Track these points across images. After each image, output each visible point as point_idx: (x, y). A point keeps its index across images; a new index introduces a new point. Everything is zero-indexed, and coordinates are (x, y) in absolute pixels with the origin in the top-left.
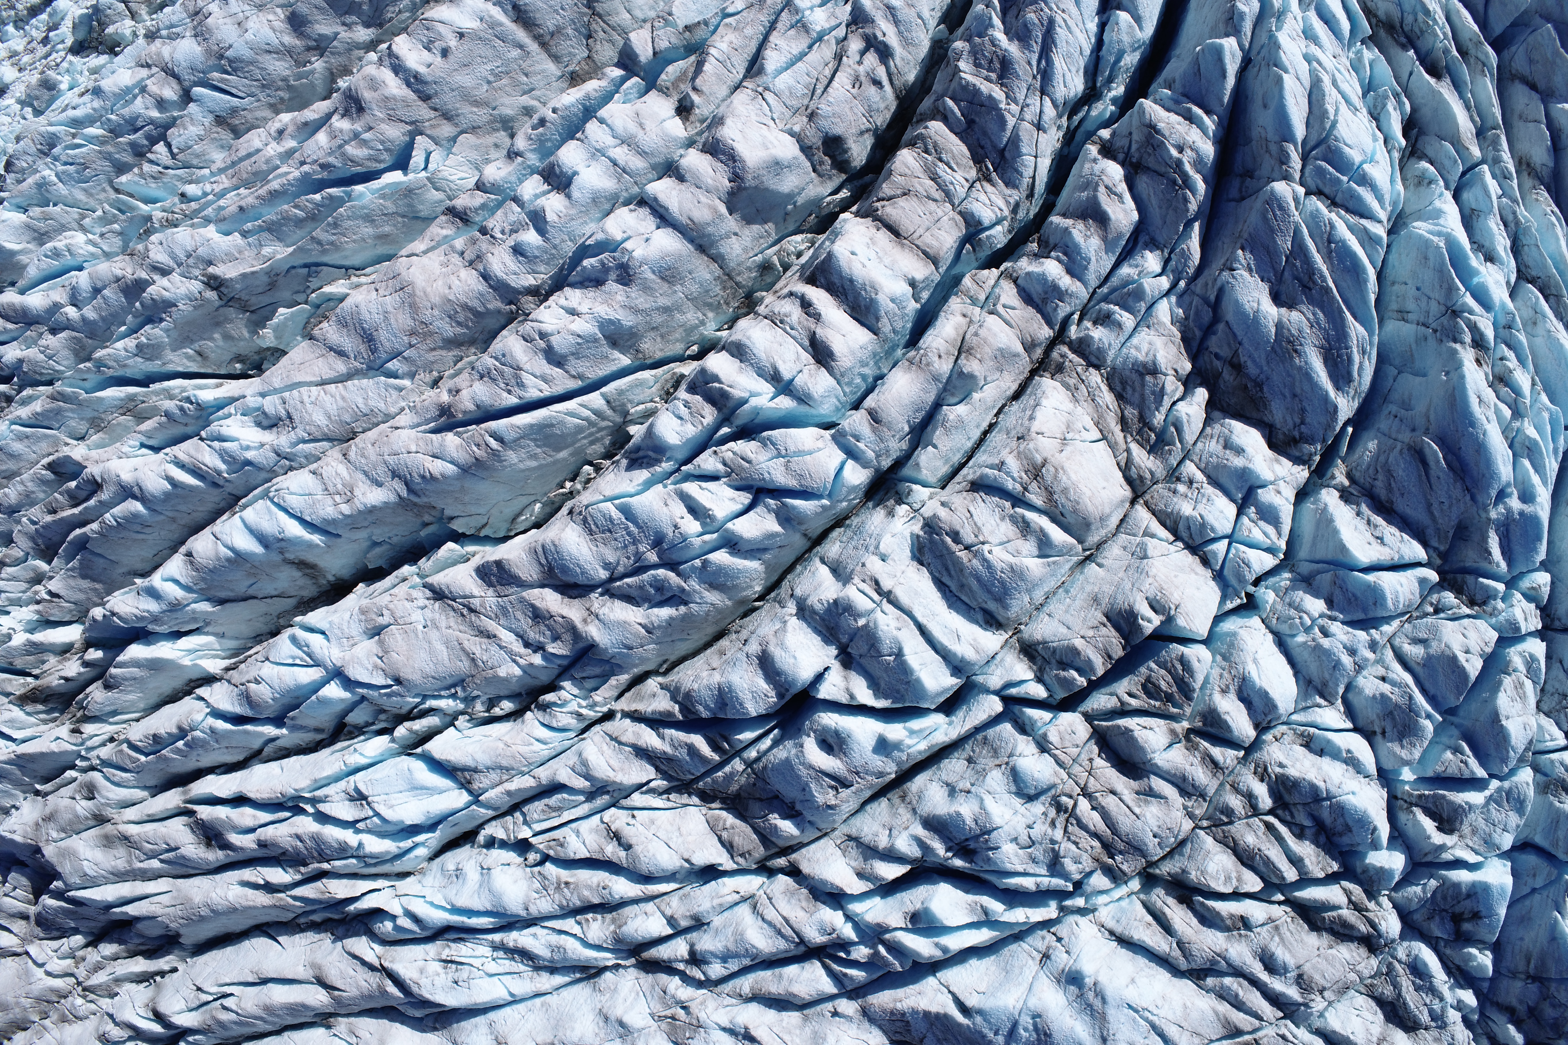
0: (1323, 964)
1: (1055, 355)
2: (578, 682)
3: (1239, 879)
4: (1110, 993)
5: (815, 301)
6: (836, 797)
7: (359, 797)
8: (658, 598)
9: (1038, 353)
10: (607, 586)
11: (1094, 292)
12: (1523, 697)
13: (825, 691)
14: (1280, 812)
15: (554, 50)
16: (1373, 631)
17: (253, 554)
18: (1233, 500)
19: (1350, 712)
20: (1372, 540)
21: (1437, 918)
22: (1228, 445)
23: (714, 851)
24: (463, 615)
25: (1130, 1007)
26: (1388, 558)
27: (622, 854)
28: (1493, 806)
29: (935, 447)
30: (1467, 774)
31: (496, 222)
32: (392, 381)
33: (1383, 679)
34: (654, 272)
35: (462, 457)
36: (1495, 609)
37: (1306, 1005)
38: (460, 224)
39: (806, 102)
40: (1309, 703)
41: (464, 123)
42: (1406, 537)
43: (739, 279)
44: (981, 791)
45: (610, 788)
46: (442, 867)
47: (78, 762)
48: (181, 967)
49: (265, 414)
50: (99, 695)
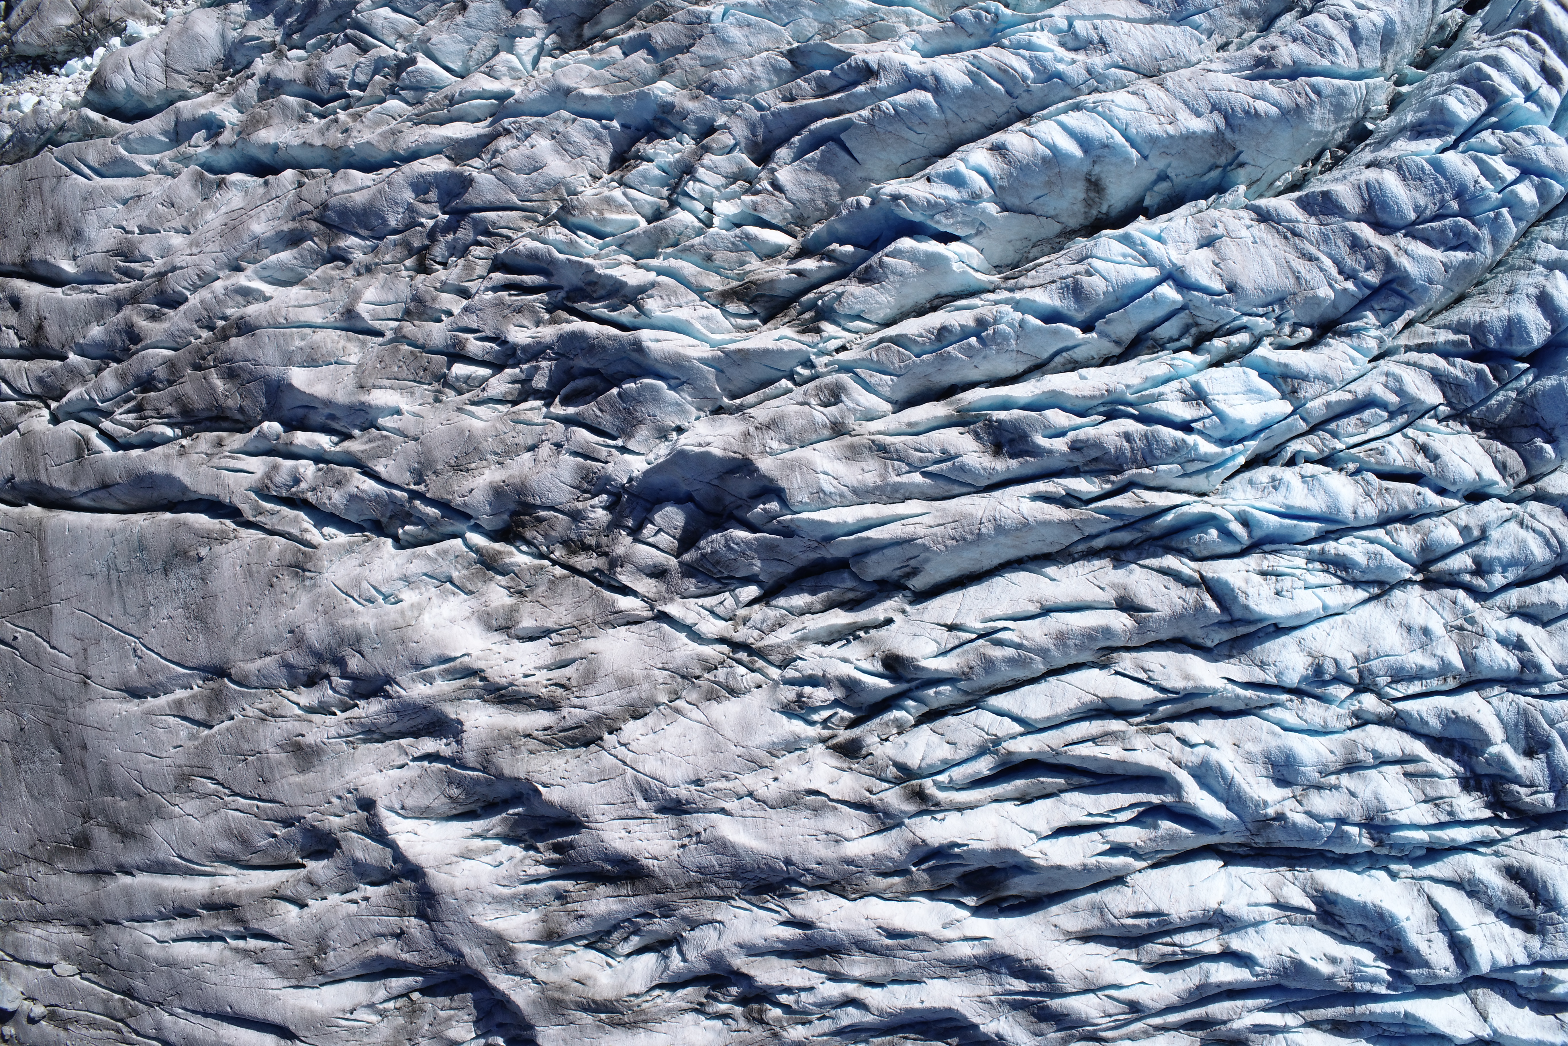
8: (1455, 243)
35: (1285, 100)
45: (1409, 408)
46: (1251, 482)
47: (799, 369)
48: (898, 618)
49: (1075, 34)
50: (853, 288)
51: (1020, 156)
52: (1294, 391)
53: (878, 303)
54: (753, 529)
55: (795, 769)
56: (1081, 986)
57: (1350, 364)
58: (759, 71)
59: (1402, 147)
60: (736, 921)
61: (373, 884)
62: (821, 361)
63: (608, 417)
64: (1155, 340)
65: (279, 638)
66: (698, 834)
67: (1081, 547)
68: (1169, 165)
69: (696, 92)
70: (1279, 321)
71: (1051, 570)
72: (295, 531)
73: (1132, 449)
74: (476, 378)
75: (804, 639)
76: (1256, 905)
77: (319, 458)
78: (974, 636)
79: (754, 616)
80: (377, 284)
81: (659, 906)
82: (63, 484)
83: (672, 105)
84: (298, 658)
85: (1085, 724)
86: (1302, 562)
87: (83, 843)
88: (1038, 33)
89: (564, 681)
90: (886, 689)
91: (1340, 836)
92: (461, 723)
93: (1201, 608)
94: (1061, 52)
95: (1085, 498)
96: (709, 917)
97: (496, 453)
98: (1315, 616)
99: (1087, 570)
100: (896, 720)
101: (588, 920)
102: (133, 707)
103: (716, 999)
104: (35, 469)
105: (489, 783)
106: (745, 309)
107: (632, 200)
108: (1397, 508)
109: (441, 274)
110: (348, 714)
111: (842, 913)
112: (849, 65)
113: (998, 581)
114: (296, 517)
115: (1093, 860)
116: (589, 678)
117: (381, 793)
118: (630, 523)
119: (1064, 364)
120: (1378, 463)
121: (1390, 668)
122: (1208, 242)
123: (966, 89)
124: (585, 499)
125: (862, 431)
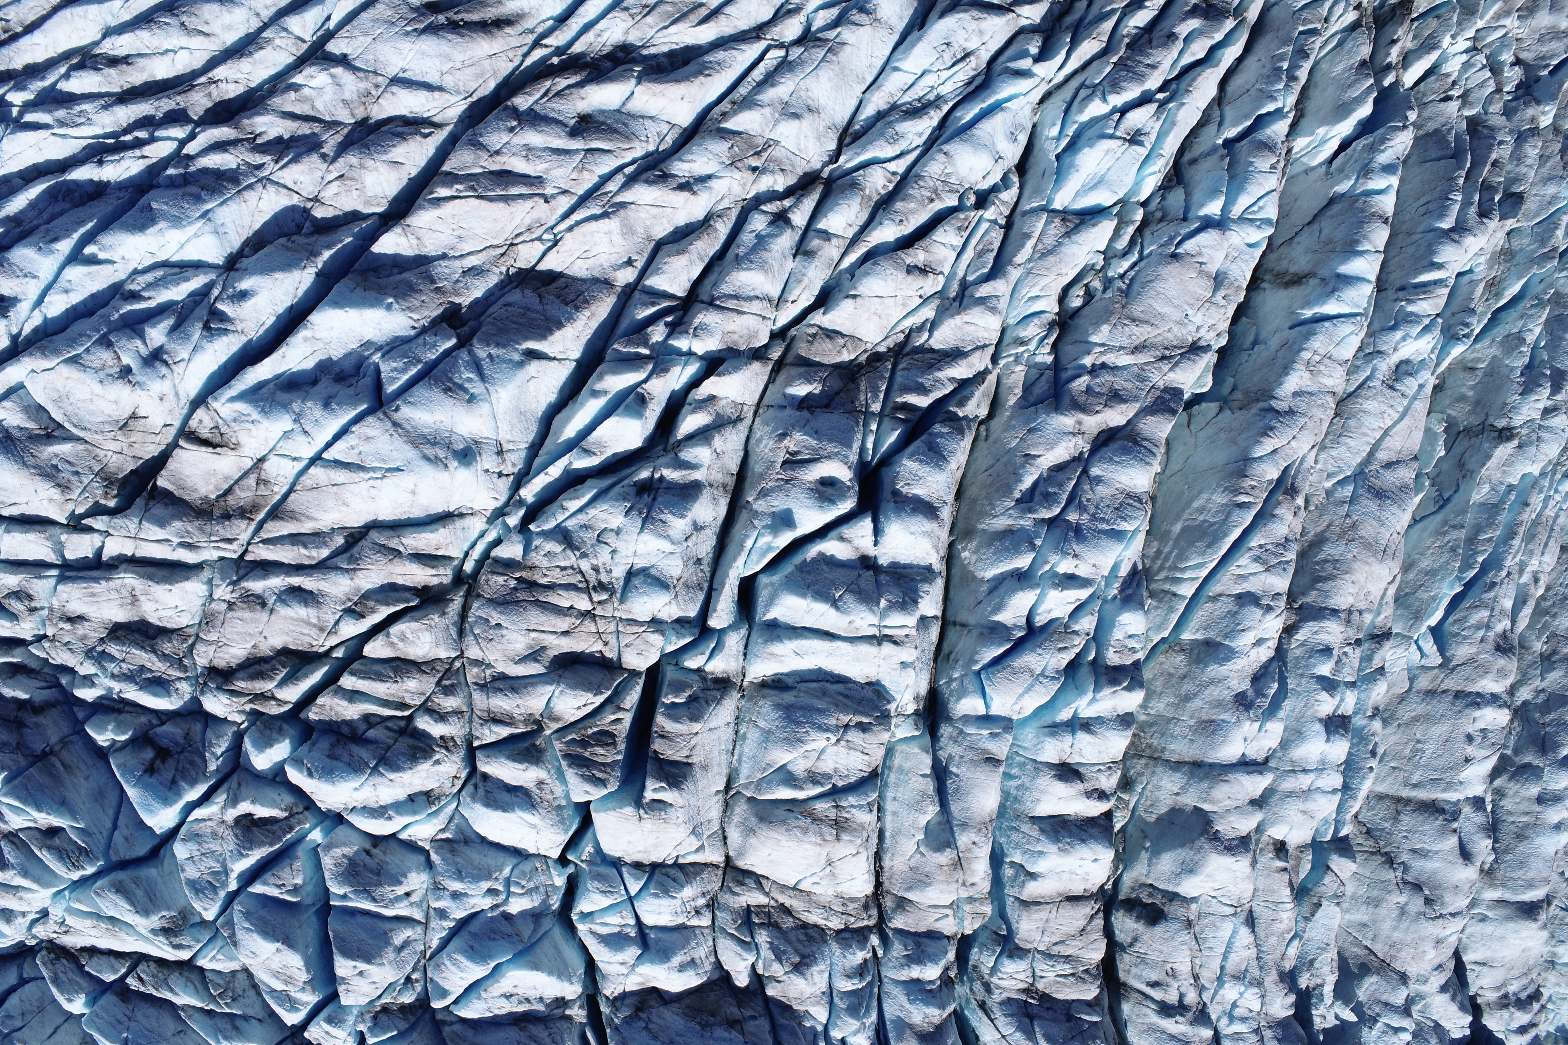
0: (250, 628)
1: (874, 912)
2: (1042, 368)
3: (392, 645)
4: (428, 468)
5: (1098, 804)
6: (787, 448)
7: (1135, 139)
9: (888, 903)
10: (1083, 464)
11: (880, 980)
12: (276, 975)
13: (866, 524)
14: (403, 723)
15: (1388, 802)
16: (452, 924)
17: (1344, 262)
18: (652, 928)
19: (412, 846)
20: (515, 991)
21: (182, 741)
22: (692, 963)
23: (839, 321)
24: (1166, 348)
25: (398, 469)
26: (491, 989)
27: (909, 261)
28: (218, 868)
29: (924, 776)
30: (268, 876)
31: (1355, 655)
32: (1340, 477)
33: (408, 894)
34: (1223, 721)
36: (363, 1021)
37: (234, 583)
38: (1377, 632)
39: (1197, 928)
40: (452, 826)
41: (1413, 698)
42: (489, 1015)
43: (1143, 761)
44: (679, 549)
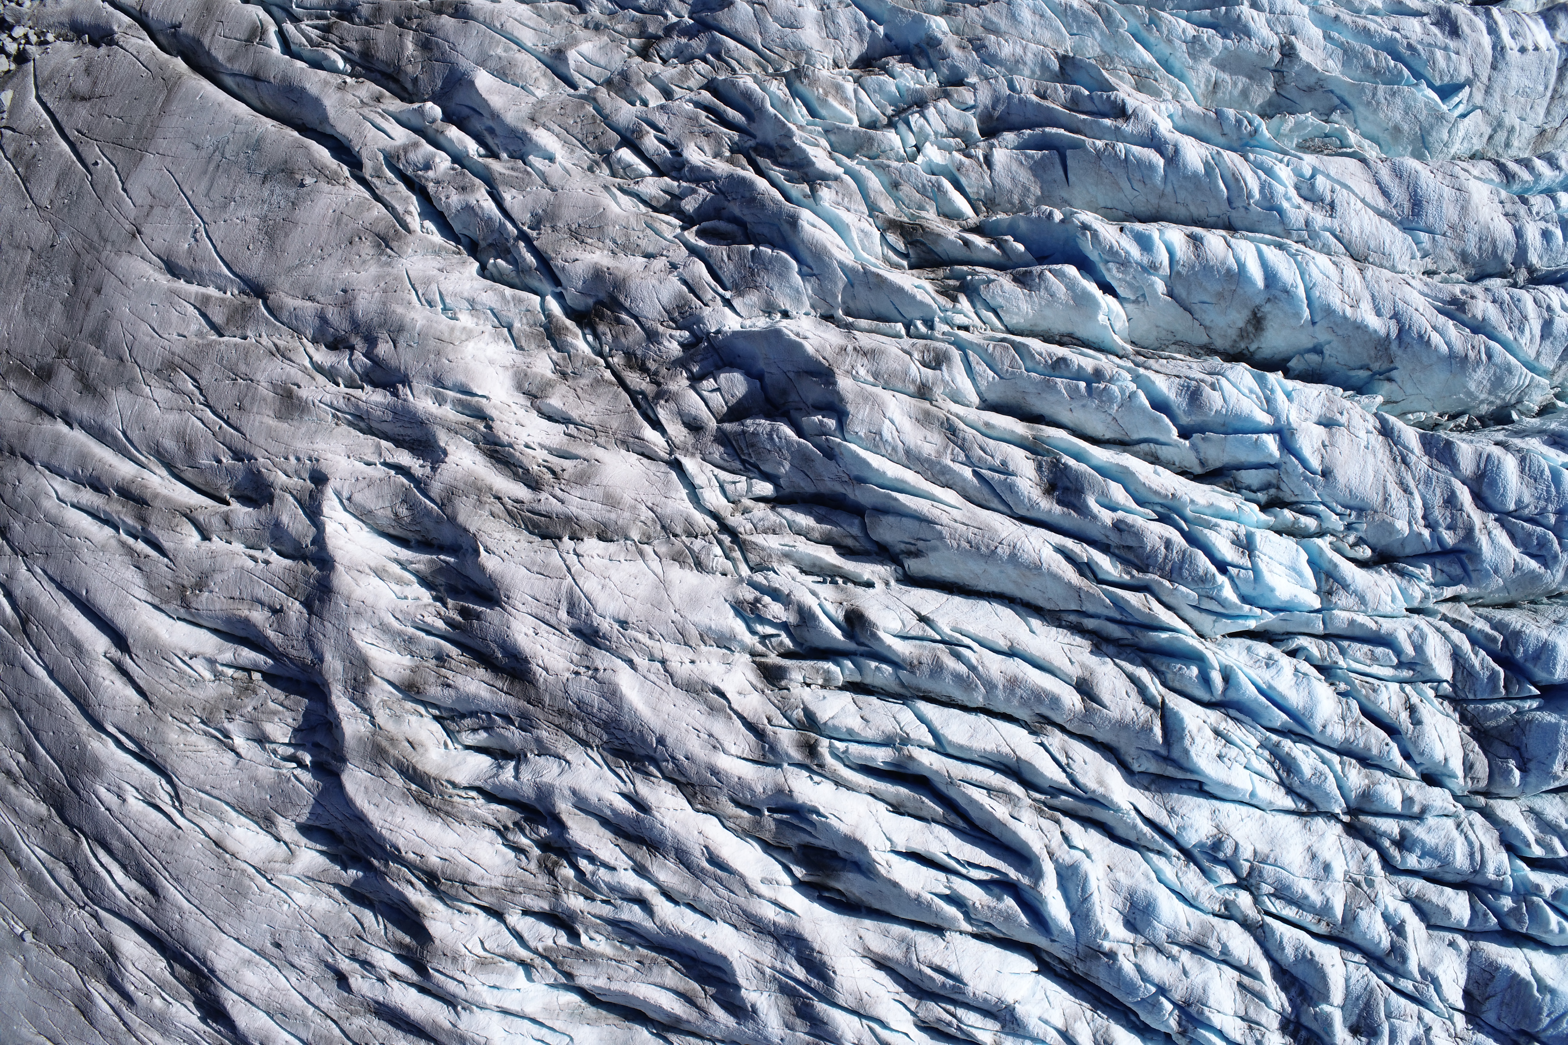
8: (1534, 551)
35: (1459, 345)
45: (1418, 668)
46: (1249, 649)
47: (919, 323)
48: (879, 586)
49: (1313, 186)
50: (1005, 282)
51: (1210, 255)
52: (1330, 593)
53: (1018, 307)
54: (800, 434)
55: (714, 663)
56: (852, 1003)
57: (1389, 599)
58: (1029, 58)
59: (1534, 444)
60: (582, 769)
61: (280, 553)
62: (941, 327)
63: (731, 266)
64: (1235, 480)
65: (330, 291)
66: (596, 670)
67: (1072, 618)
68: (1329, 343)
69: (965, 43)
70: (1349, 527)
71: (1035, 623)
72: (400, 209)
73: (1166, 557)
74: (635, 170)
75: (787, 556)
76: (1046, 1022)
77: (459, 159)
78: (938, 638)
79: (755, 511)
80: (597, 43)
81: (524, 715)
82: (220, 55)
83: (939, 42)
84: (337, 318)
85: (989, 773)
86: (1255, 743)
87: (45, 375)
88: (1282, 166)
89: (558, 469)
90: (835, 639)
91: (1153, 1005)
92: (446, 454)
93: (1147, 729)
94: (1293, 193)
95: (1101, 576)
96: (561, 751)
97: (615, 242)
98: (1239, 797)
99: (1066, 640)
100: (828, 672)
101: (452, 692)
102: (164, 280)
103: (522, 831)
104: (203, 30)
105: (438, 521)
106: (901, 246)
107: (858, 100)
108: (1362, 745)
109: (657, 66)
110: (350, 391)
111: (680, 815)
112: (1109, 97)
113: (984, 604)
114: (408, 197)
115: (929, 897)
116: (582, 479)
117: (338, 476)
118: (695, 369)
119: (1146, 454)
120: (1367, 697)
121: (1279, 880)
122: (1328, 423)
123: (1195, 174)
124: (669, 327)
125: (943, 406)
